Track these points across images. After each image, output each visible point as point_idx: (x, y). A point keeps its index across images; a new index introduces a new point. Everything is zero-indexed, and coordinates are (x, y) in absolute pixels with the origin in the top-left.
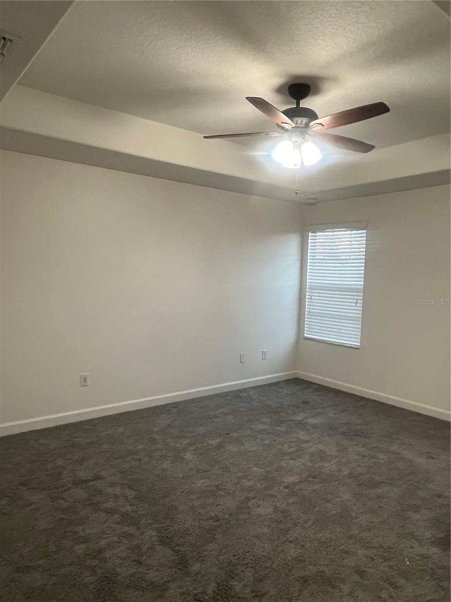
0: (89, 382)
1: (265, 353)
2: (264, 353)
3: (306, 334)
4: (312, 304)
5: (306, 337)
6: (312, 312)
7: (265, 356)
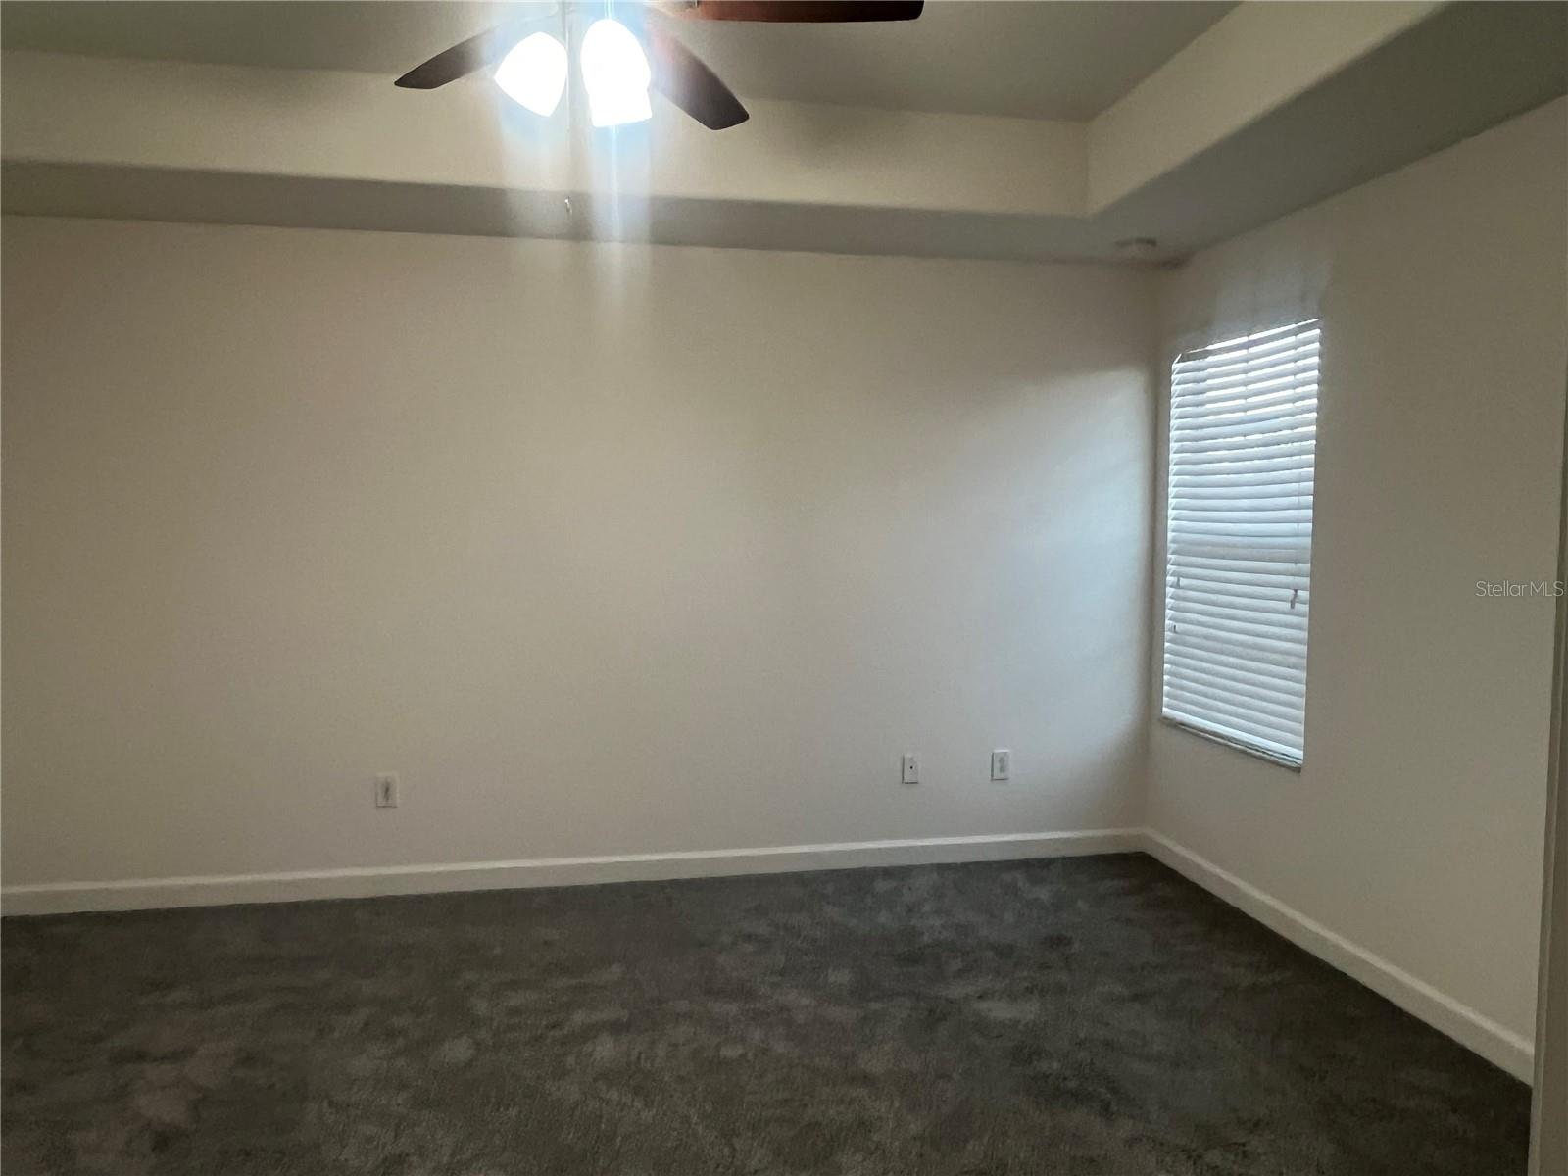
0: (398, 796)
1: (1002, 761)
2: (999, 764)
3: (1168, 706)
4: (1183, 604)
5: (1166, 718)
6: (1185, 633)
7: (1002, 770)
